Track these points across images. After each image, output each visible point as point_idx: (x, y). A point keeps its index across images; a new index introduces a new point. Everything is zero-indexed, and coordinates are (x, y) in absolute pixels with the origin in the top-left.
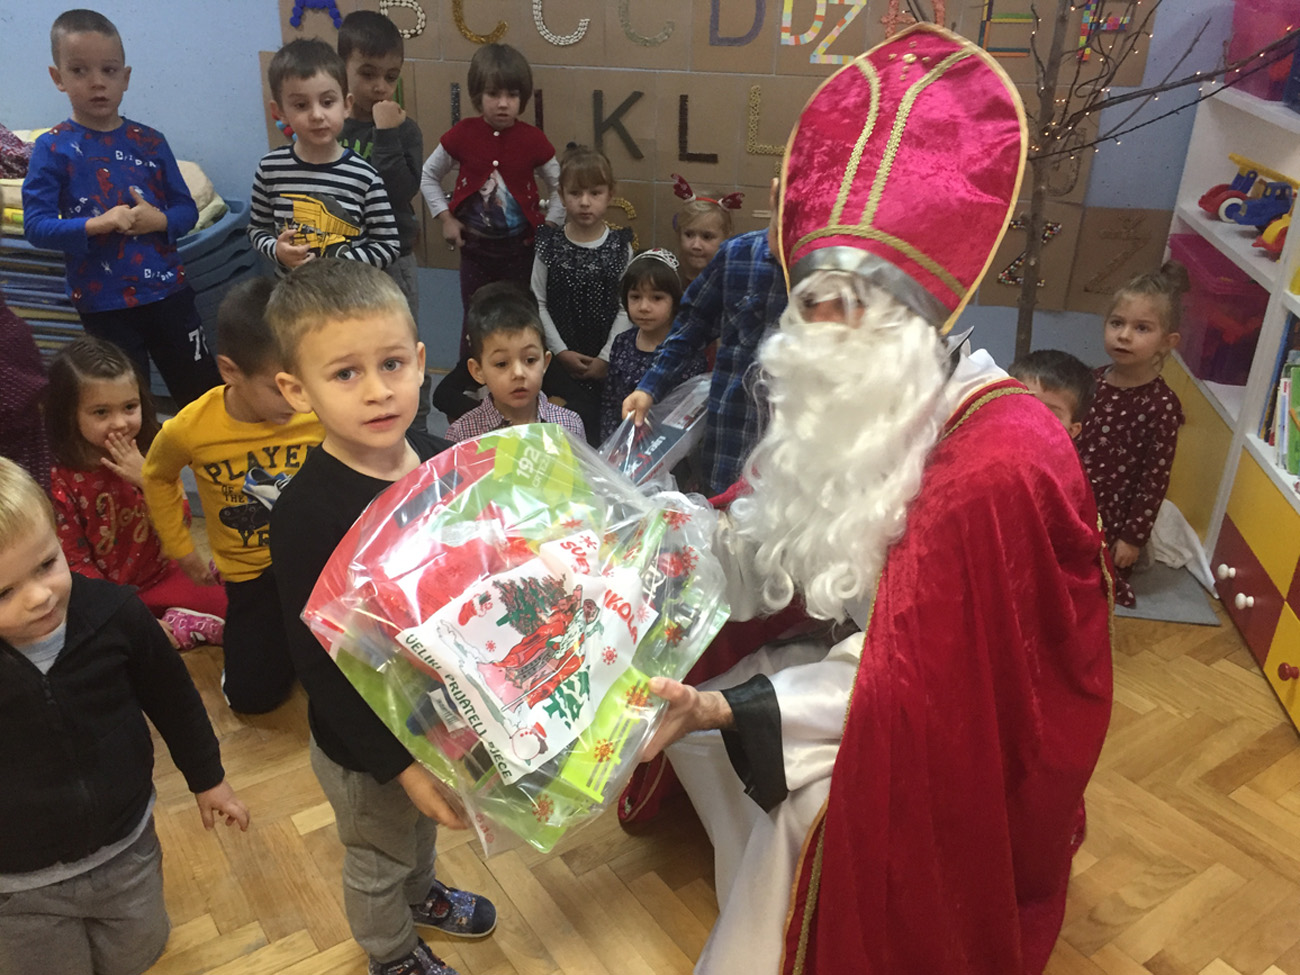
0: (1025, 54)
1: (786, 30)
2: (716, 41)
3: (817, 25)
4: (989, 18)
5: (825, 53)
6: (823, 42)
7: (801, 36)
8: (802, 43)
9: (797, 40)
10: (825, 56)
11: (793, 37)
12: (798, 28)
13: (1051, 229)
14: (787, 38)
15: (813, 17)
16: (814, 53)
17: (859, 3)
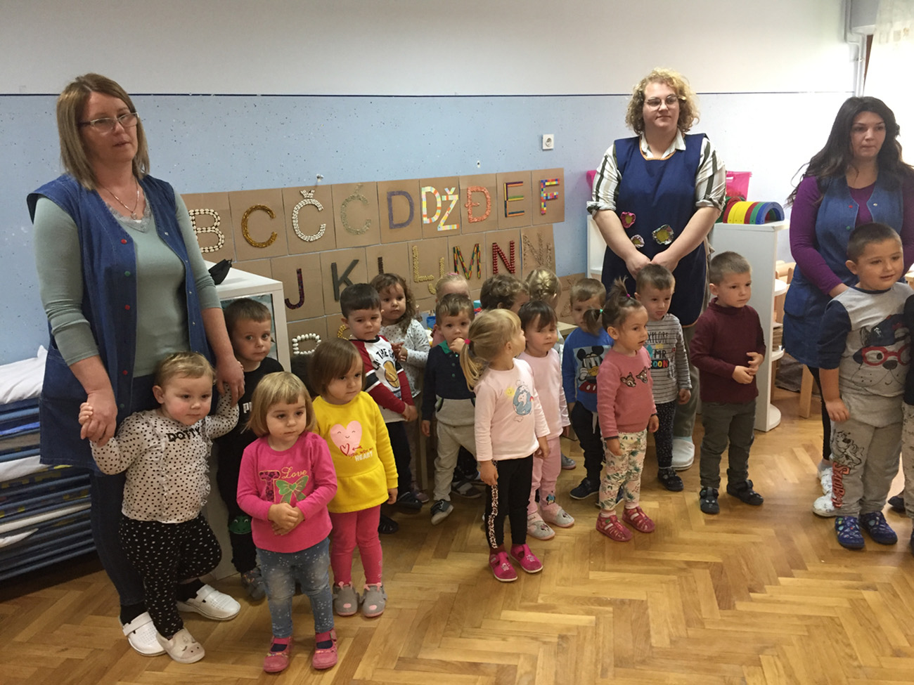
0: (523, 213)
1: (425, 216)
2: (393, 226)
3: (439, 212)
4: (507, 199)
7: (432, 218)
8: (433, 221)
10: (444, 227)
11: (429, 219)
14: (426, 220)
15: (436, 208)
16: (439, 225)
17: (454, 199)
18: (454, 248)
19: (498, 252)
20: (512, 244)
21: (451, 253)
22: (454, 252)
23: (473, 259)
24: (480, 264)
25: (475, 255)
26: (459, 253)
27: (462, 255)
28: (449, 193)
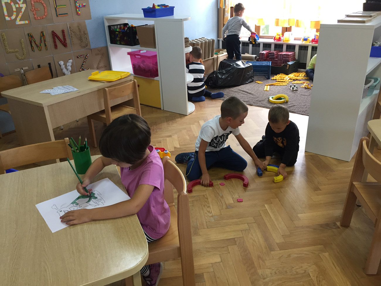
0: (67, 15)
1: (7, 16)
3: (15, 13)
4: (56, 7)
5: (20, 21)
6: (18, 18)
7: (11, 17)
8: (12, 19)
9: (11, 18)
10: (20, 22)
11: (9, 18)
12: (10, 15)
13: (86, 56)
14: (7, 18)
15: (13, 12)
16: (17, 21)
17: (24, 6)
18: (28, 34)
19: (56, 36)
20: (63, 31)
21: (27, 37)
22: (29, 36)
23: (41, 40)
24: (46, 43)
25: (42, 38)
26: (32, 37)
27: (34, 38)
28: (20, 3)
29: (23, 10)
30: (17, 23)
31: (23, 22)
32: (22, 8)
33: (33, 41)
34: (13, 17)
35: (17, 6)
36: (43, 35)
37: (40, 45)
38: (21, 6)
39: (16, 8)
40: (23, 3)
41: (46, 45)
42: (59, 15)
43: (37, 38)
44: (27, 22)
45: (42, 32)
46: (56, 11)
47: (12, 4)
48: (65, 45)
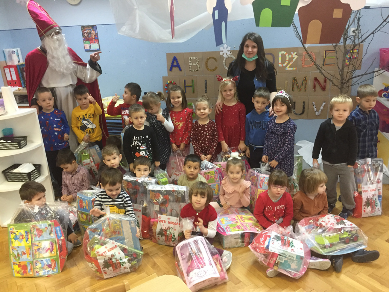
0: (334, 65)
1: (280, 63)
3: (287, 62)
5: (289, 68)
6: (288, 65)
9: (282, 65)
12: (283, 62)
15: (286, 60)
17: (296, 57)
18: (293, 78)
19: (317, 81)
20: (325, 78)
21: (291, 79)
23: (302, 83)
24: (306, 86)
25: (304, 82)
26: (295, 80)
27: (297, 81)
28: (293, 54)
29: (294, 60)
30: (286, 69)
31: (291, 69)
32: (294, 58)
33: (295, 83)
34: (285, 65)
35: (291, 56)
36: (305, 79)
37: (301, 87)
38: (293, 56)
39: (289, 58)
40: (296, 54)
41: (305, 88)
42: (326, 64)
43: (300, 82)
44: (295, 69)
45: (305, 78)
46: (324, 61)
47: (287, 55)
48: (324, 89)
